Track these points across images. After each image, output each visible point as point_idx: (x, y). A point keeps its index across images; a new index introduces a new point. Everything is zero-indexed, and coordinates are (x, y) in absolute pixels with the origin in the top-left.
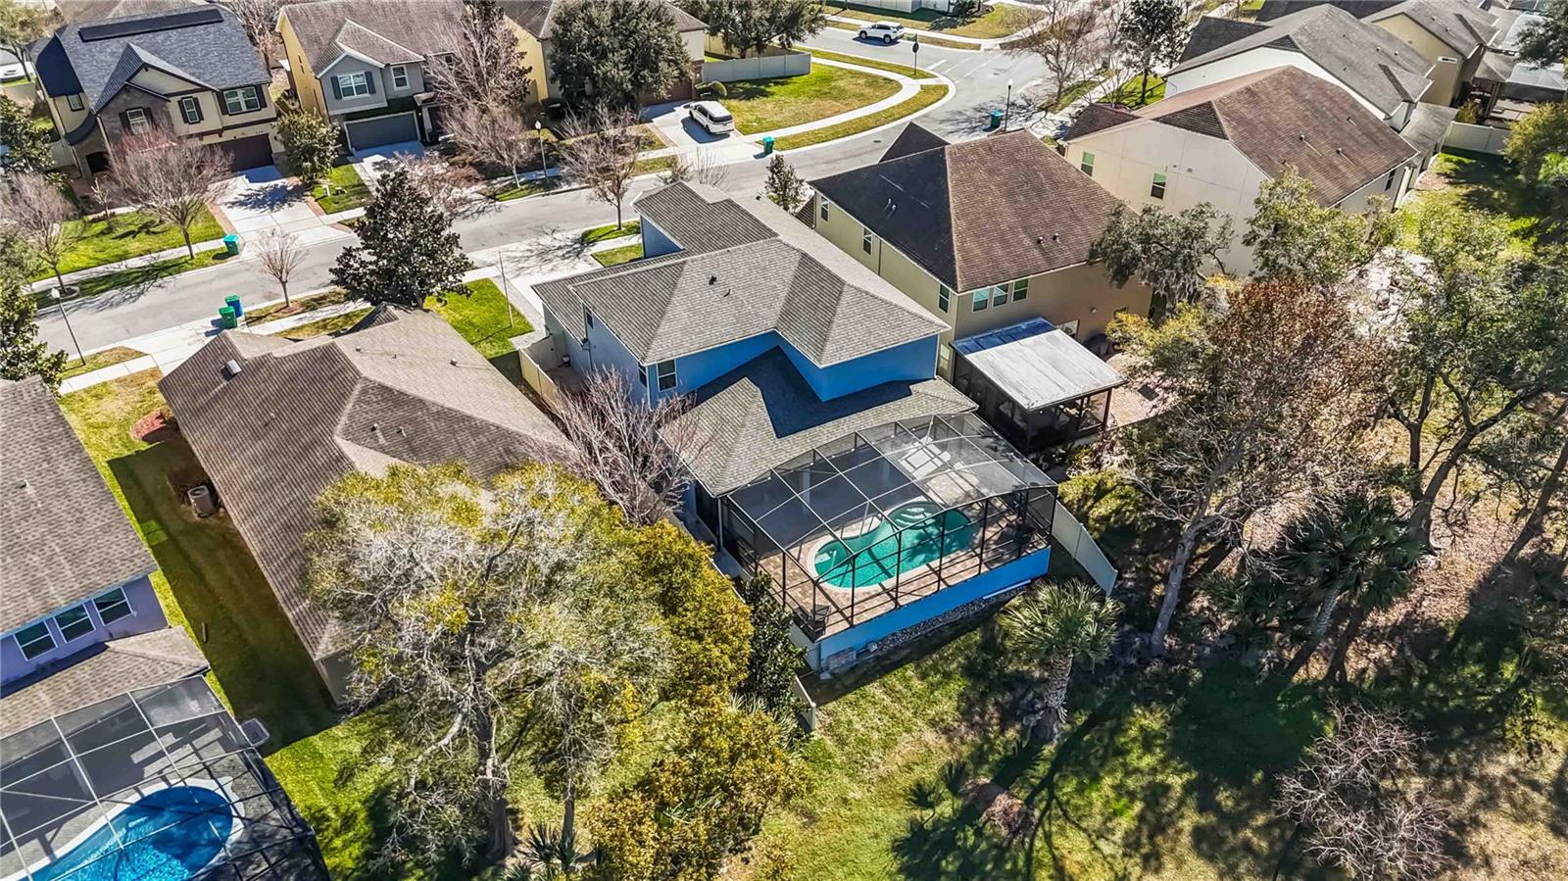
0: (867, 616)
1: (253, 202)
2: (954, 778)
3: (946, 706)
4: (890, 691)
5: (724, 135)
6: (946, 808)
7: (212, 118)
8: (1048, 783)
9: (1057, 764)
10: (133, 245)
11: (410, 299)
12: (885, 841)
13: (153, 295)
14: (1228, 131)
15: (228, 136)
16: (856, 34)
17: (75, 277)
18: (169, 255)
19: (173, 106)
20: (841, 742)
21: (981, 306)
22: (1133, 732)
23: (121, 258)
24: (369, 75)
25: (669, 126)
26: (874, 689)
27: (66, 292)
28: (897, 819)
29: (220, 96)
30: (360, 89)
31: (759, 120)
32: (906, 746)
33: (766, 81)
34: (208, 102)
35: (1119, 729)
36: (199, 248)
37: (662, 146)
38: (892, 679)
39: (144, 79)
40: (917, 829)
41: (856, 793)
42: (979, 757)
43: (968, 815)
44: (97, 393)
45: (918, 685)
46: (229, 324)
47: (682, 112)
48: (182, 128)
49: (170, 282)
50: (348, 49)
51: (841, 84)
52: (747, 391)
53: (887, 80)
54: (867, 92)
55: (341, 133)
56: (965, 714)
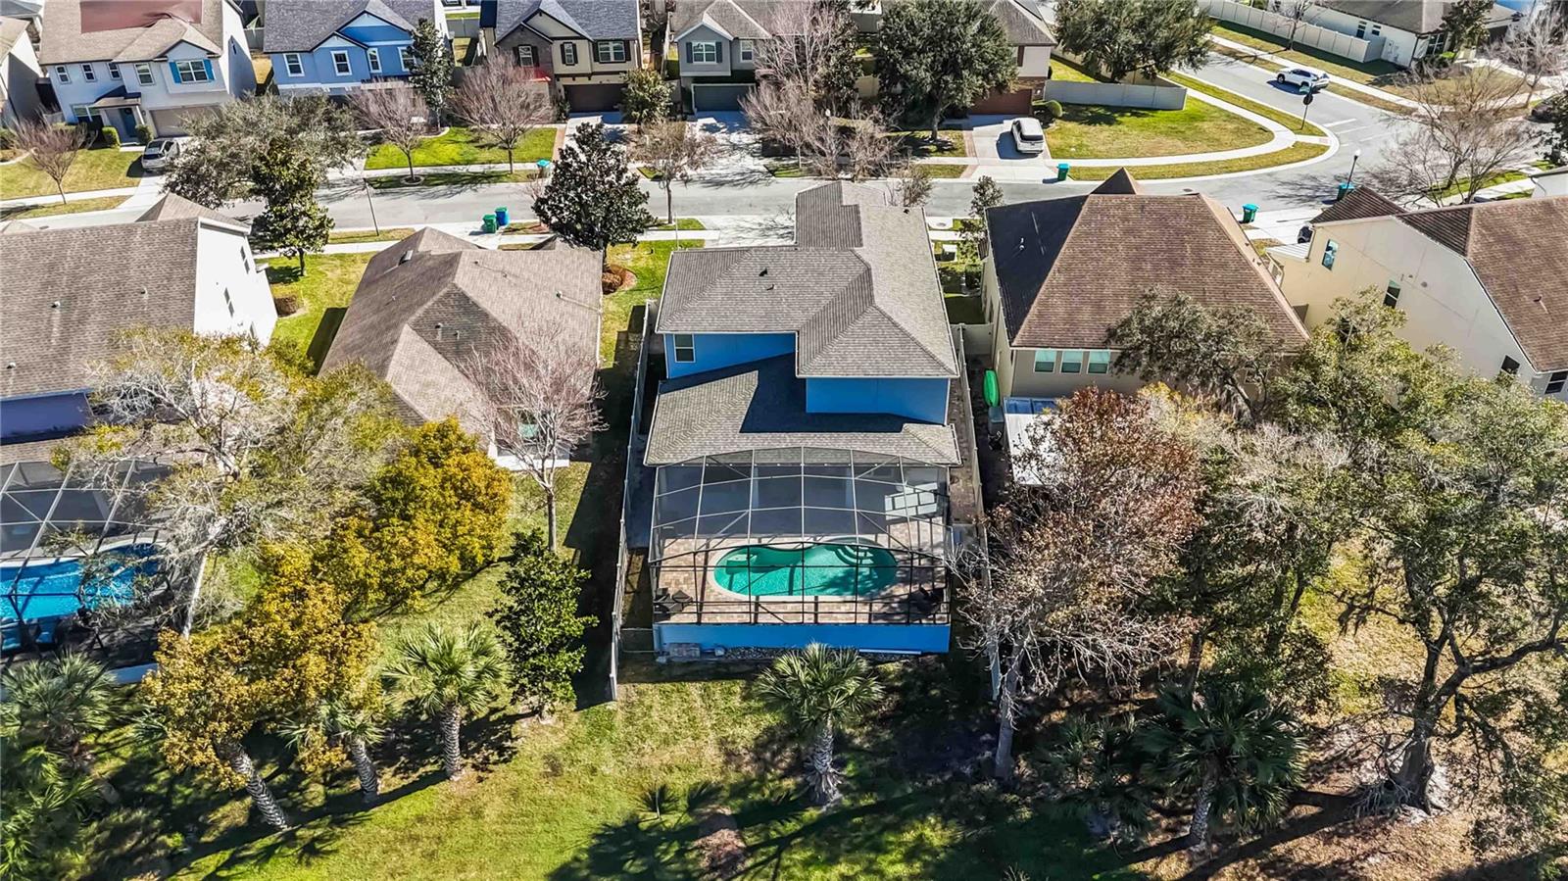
0: (719, 619)
2: (700, 796)
3: (747, 732)
4: (706, 695)
5: (1033, 155)
6: (671, 820)
7: (585, 63)
8: (784, 843)
9: (807, 830)
10: (486, 154)
11: (590, 242)
12: (596, 822)
13: (467, 195)
14: (1472, 246)
15: (596, 80)
16: (1274, 76)
17: (429, 170)
18: (505, 167)
19: (556, 47)
20: (630, 720)
21: (1045, 367)
22: (909, 837)
23: (469, 163)
24: (719, 45)
25: (984, 138)
26: (694, 689)
27: (412, 180)
28: (620, 806)
29: (595, 45)
30: (709, 58)
31: (1080, 147)
32: (680, 751)
33: (1122, 110)
34: (584, 50)
35: (897, 829)
36: (517, 166)
37: (963, 154)
38: (717, 688)
39: (538, 22)
40: (632, 825)
41: (609, 768)
42: (739, 791)
43: (685, 835)
45: (736, 702)
46: (488, 229)
47: (1007, 125)
48: (560, 68)
49: (485, 188)
50: (707, 20)
51: (1205, 125)
52: (748, 383)
53: (1263, 129)
54: (1226, 138)
55: (685, 93)
56: (759, 747)
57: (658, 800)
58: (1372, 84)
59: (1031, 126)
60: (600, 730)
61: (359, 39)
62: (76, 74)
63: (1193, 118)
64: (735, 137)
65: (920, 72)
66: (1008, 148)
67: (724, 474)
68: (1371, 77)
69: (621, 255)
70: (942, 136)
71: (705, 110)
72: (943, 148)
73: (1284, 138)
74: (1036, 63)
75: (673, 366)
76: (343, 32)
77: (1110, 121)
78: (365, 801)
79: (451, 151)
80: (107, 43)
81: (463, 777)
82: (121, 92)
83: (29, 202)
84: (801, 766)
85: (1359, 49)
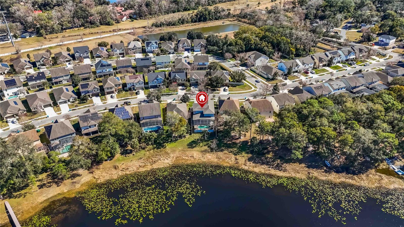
1: (181, 89)
2: (198, 139)
5: (227, 91)
7: (180, 81)
8: (203, 141)
10: (171, 91)
11: (185, 102)
12: (191, 140)
13: (170, 96)
15: (181, 83)
16: (256, 80)
17: (165, 93)
18: (172, 93)
19: (177, 80)
20: (193, 136)
24: (194, 79)
25: (222, 89)
26: (197, 134)
27: (164, 95)
28: (193, 140)
30: (193, 81)
31: (232, 90)
32: (196, 137)
33: (237, 85)
34: (180, 80)
36: (175, 93)
37: (220, 91)
39: (176, 77)
41: (192, 138)
42: (200, 139)
43: (197, 141)
44: (164, 103)
45: (199, 134)
46: (174, 100)
47: (224, 88)
48: (178, 82)
49: (172, 95)
50: (193, 77)
51: (246, 87)
52: (200, 114)
53: (252, 88)
54: (247, 89)
55: (191, 84)
56: (201, 137)
57: (195, 139)
58: (266, 81)
59: (227, 88)
60: (191, 136)
61: (157, 80)
62: (129, 84)
63: (245, 86)
64: (196, 89)
65: (215, 84)
66: (225, 90)
67: (199, 120)
68: (266, 80)
69: (187, 103)
70: (218, 89)
71: (193, 85)
72: (218, 90)
73: (253, 88)
74: (227, 81)
75: (194, 113)
76: (156, 79)
77: (235, 86)
78: (178, 140)
79: (168, 91)
80: (132, 81)
81: (183, 139)
82: (133, 86)
83: (128, 98)
84: (204, 138)
85: (266, 76)
